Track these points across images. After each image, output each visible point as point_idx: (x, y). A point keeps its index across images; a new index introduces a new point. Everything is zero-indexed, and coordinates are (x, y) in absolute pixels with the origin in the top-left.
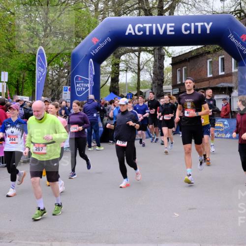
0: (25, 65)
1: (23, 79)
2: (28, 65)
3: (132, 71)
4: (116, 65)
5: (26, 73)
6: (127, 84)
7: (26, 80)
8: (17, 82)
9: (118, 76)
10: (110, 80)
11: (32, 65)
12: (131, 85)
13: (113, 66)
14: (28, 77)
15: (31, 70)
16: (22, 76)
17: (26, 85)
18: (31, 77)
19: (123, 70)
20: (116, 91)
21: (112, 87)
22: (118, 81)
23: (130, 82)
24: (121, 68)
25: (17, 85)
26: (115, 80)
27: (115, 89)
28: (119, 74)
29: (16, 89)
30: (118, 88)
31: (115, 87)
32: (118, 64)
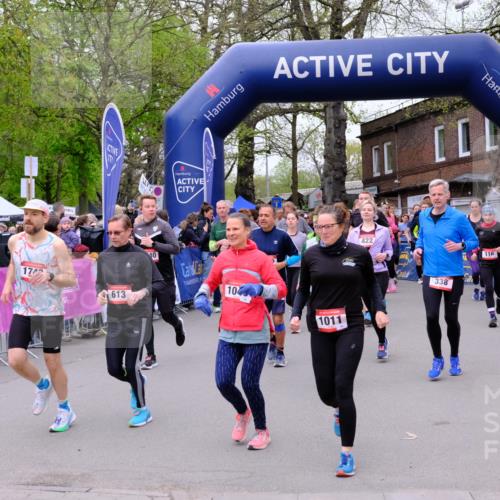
2: (70, 143)
3: (280, 153)
4: (248, 141)
5: (66, 160)
6: (267, 179)
7: (65, 174)
8: (47, 177)
9: (252, 163)
10: (235, 171)
11: (78, 143)
12: (274, 181)
13: (241, 142)
14: (69, 168)
15: (77, 154)
16: (56, 165)
17: (64, 185)
18: (77, 167)
19: (261, 151)
20: (249, 193)
21: (241, 185)
22: (252, 173)
23: (273, 175)
24: (257, 147)
25: (47, 184)
26: (246, 171)
27: (245, 190)
28: (253, 158)
29: (44, 193)
30: (253, 186)
31: (246, 185)
32: (252, 139)
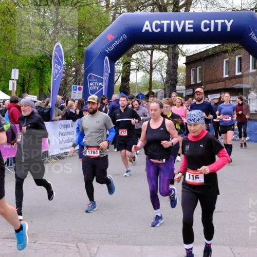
0: (33, 62)
1: (30, 77)
2: (36, 63)
3: (144, 71)
4: (127, 64)
5: (34, 71)
6: (136, 84)
7: (33, 78)
8: (23, 80)
9: (129, 75)
10: (120, 79)
11: (40, 63)
12: (140, 85)
13: (124, 65)
14: (35, 76)
15: (39, 68)
16: (28, 74)
17: (32, 84)
18: (39, 75)
19: (134, 70)
20: (127, 91)
21: (123, 87)
22: (129, 80)
23: (140, 82)
24: (132, 67)
25: (23, 84)
26: (126, 79)
27: (125, 90)
28: (130, 73)
29: (21, 88)
30: (129, 87)
31: (126, 87)
32: (130, 63)
